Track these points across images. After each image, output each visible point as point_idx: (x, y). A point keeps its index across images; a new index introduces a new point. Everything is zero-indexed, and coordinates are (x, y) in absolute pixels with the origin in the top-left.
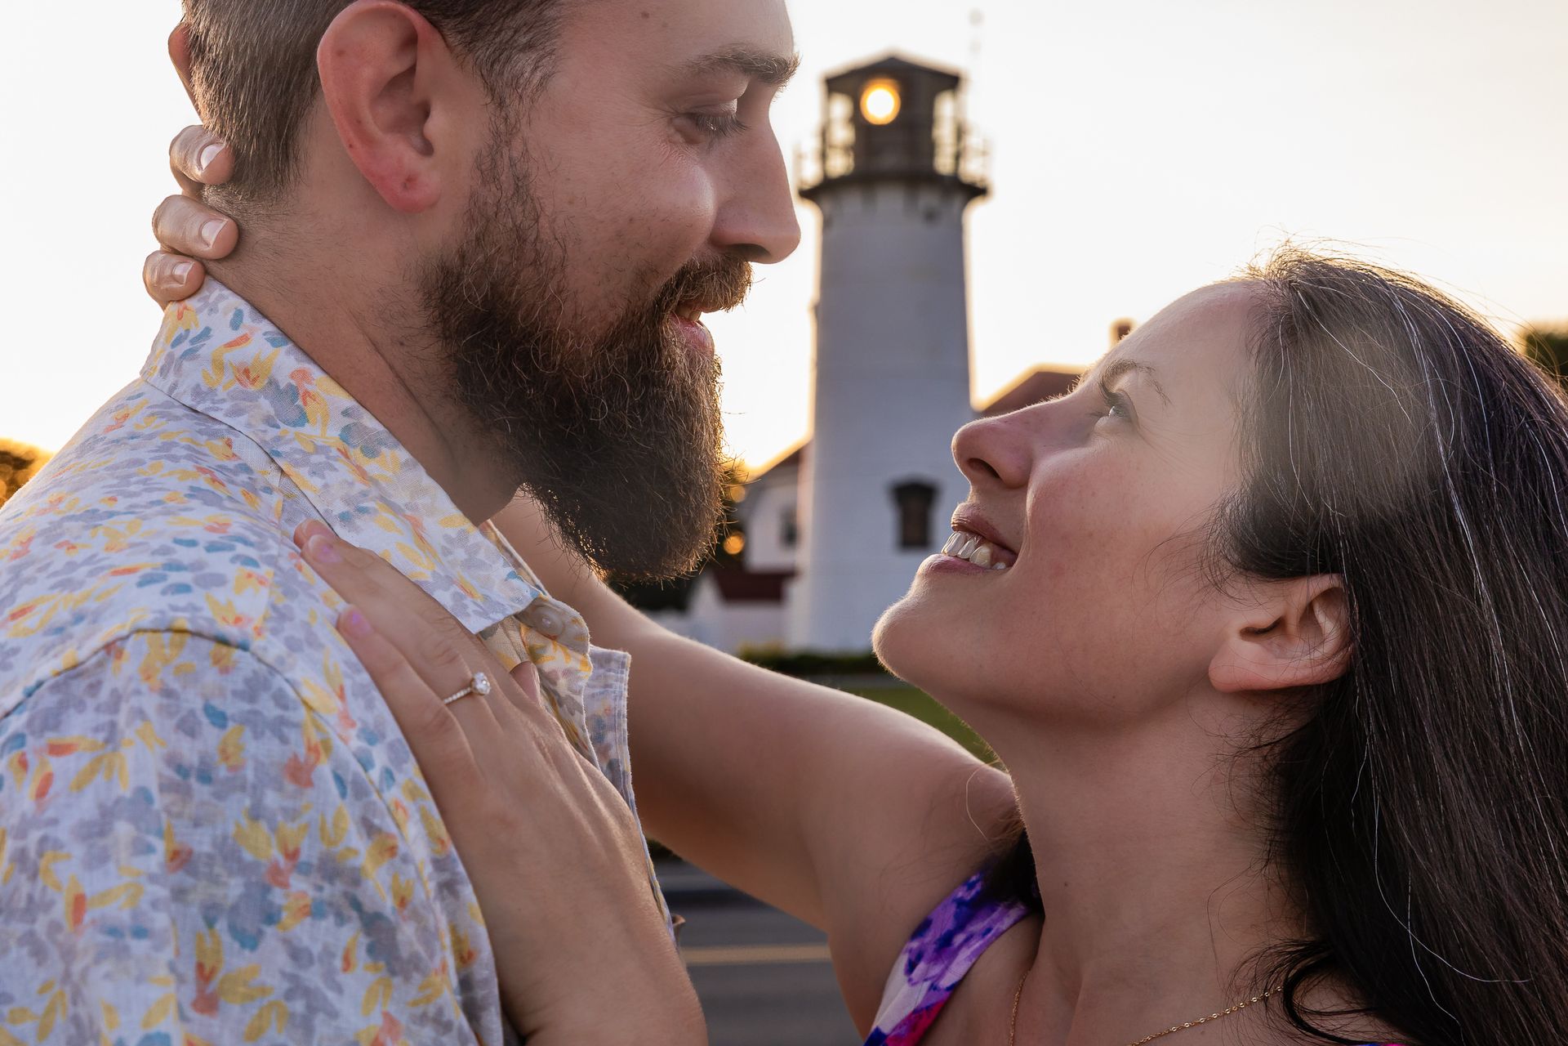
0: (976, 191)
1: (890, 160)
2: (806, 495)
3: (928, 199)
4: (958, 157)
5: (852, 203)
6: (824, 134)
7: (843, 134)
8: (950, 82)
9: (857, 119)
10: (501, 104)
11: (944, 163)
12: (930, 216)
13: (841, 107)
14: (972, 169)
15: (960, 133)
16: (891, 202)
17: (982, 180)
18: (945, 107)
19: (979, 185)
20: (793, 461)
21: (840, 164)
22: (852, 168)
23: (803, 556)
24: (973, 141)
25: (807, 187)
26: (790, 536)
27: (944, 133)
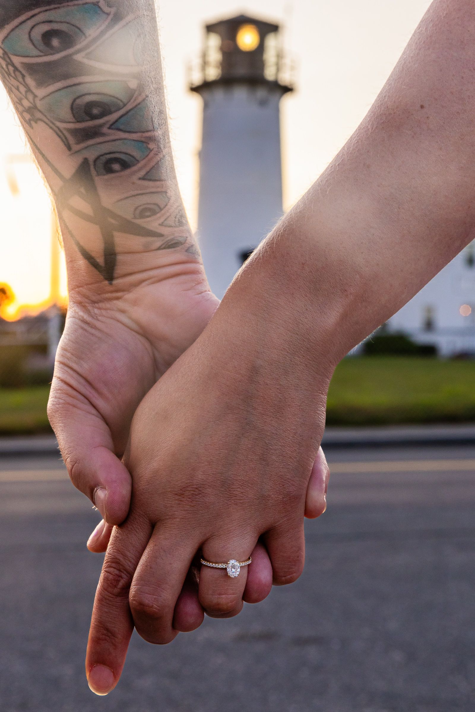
0: (287, 89)
1: (241, 71)
3: (261, 93)
4: (278, 70)
5: (219, 95)
6: (204, 55)
7: (215, 56)
8: (274, 28)
11: (270, 73)
12: (263, 103)
13: (215, 41)
14: (285, 78)
15: (280, 56)
16: (240, 95)
17: (291, 85)
18: (271, 43)
19: (290, 87)
21: (213, 73)
22: (220, 77)
24: (287, 61)
25: (194, 86)
27: (270, 56)
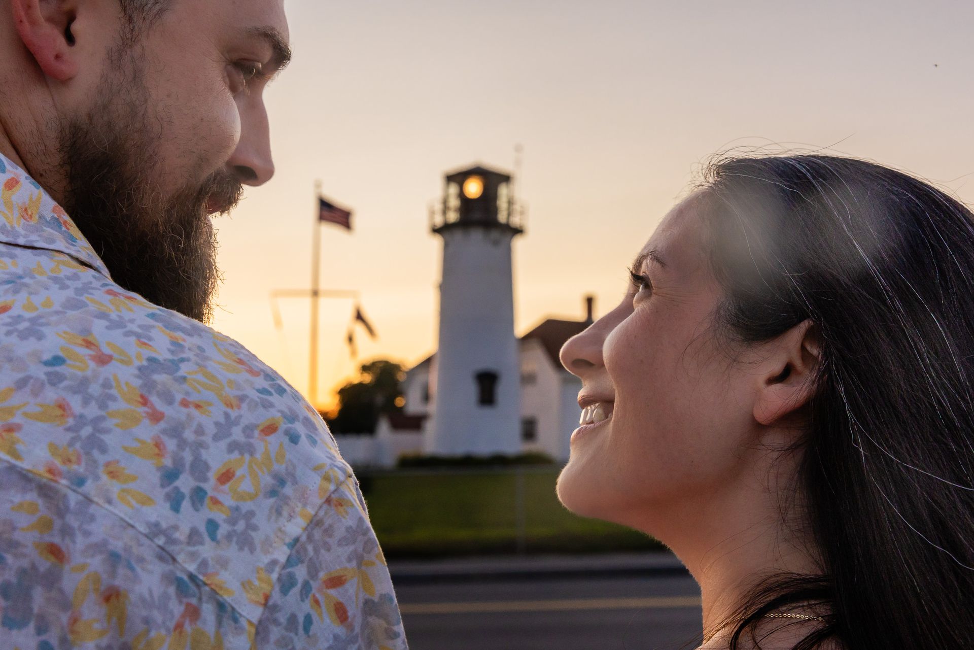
0: (518, 231)
1: (477, 215)
2: (434, 378)
3: (495, 234)
4: (509, 214)
5: (458, 235)
6: (445, 202)
7: (454, 202)
8: (506, 178)
9: (462, 196)
10: (130, 20)
11: (502, 217)
12: (496, 243)
13: (453, 189)
14: (516, 221)
15: (510, 203)
16: (477, 236)
17: (521, 227)
18: (503, 191)
19: (519, 229)
20: (427, 363)
21: (453, 217)
22: (458, 220)
23: (432, 408)
24: (517, 207)
25: (436, 228)
26: (426, 397)
27: (502, 203)
